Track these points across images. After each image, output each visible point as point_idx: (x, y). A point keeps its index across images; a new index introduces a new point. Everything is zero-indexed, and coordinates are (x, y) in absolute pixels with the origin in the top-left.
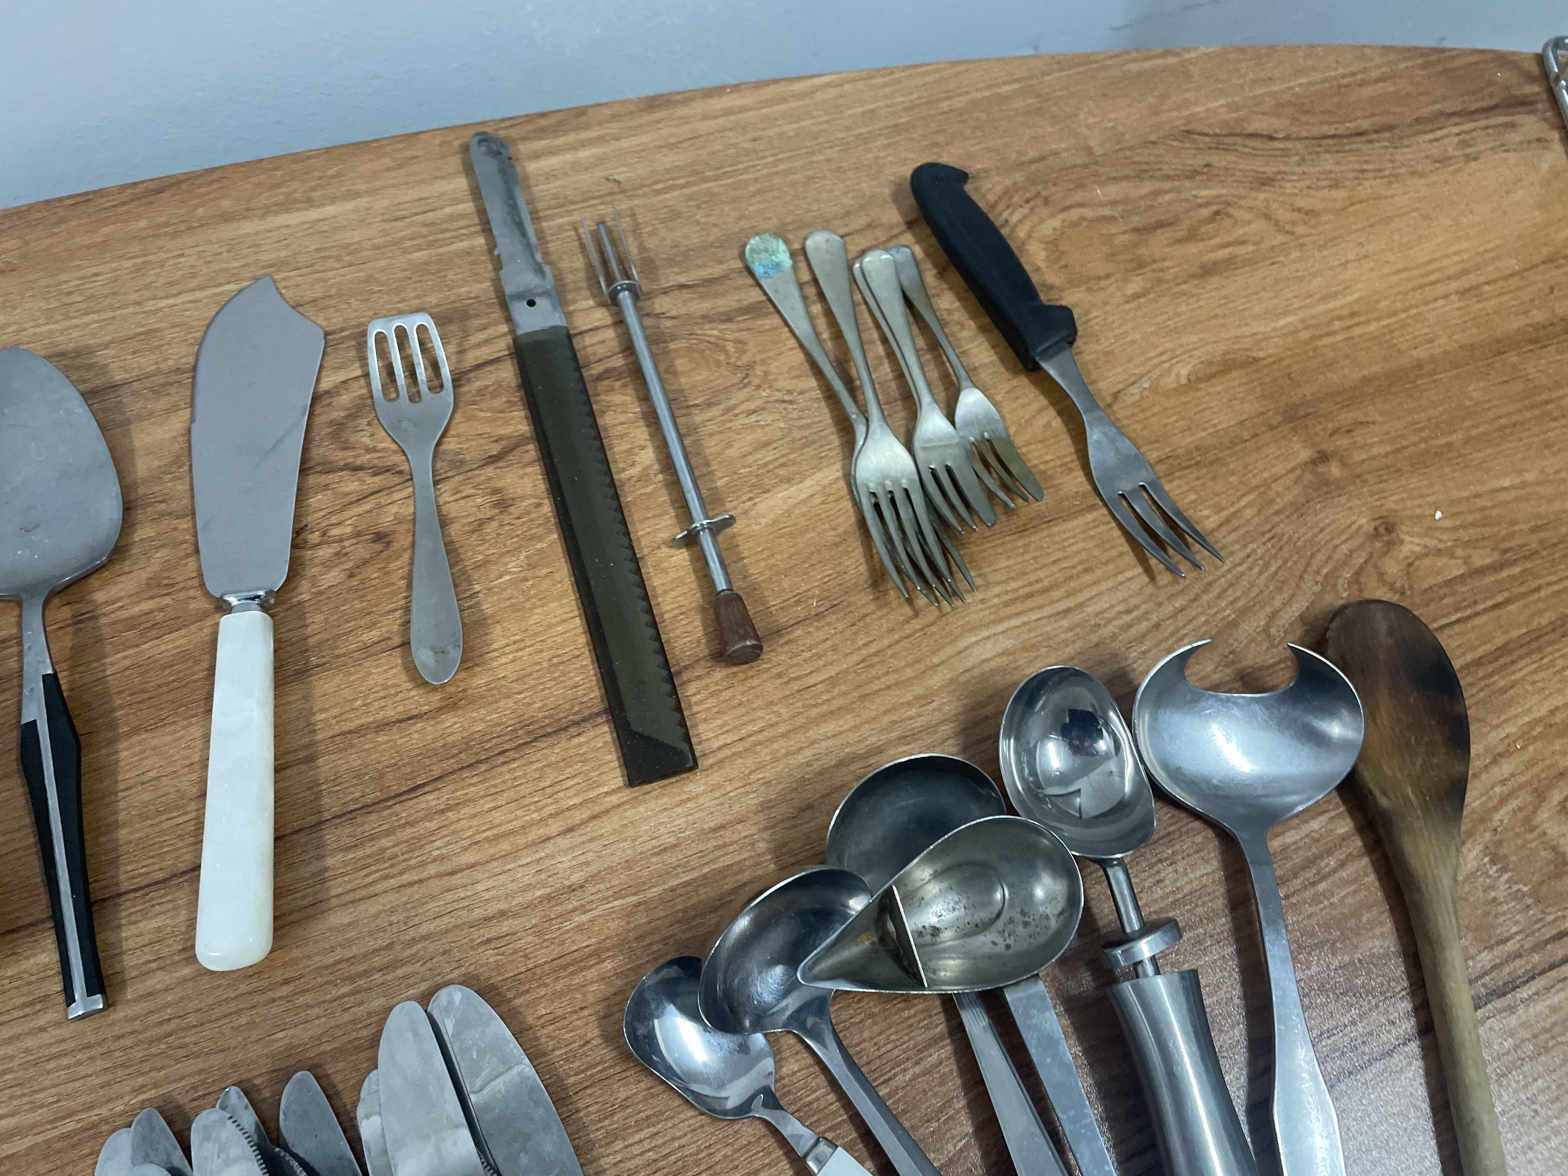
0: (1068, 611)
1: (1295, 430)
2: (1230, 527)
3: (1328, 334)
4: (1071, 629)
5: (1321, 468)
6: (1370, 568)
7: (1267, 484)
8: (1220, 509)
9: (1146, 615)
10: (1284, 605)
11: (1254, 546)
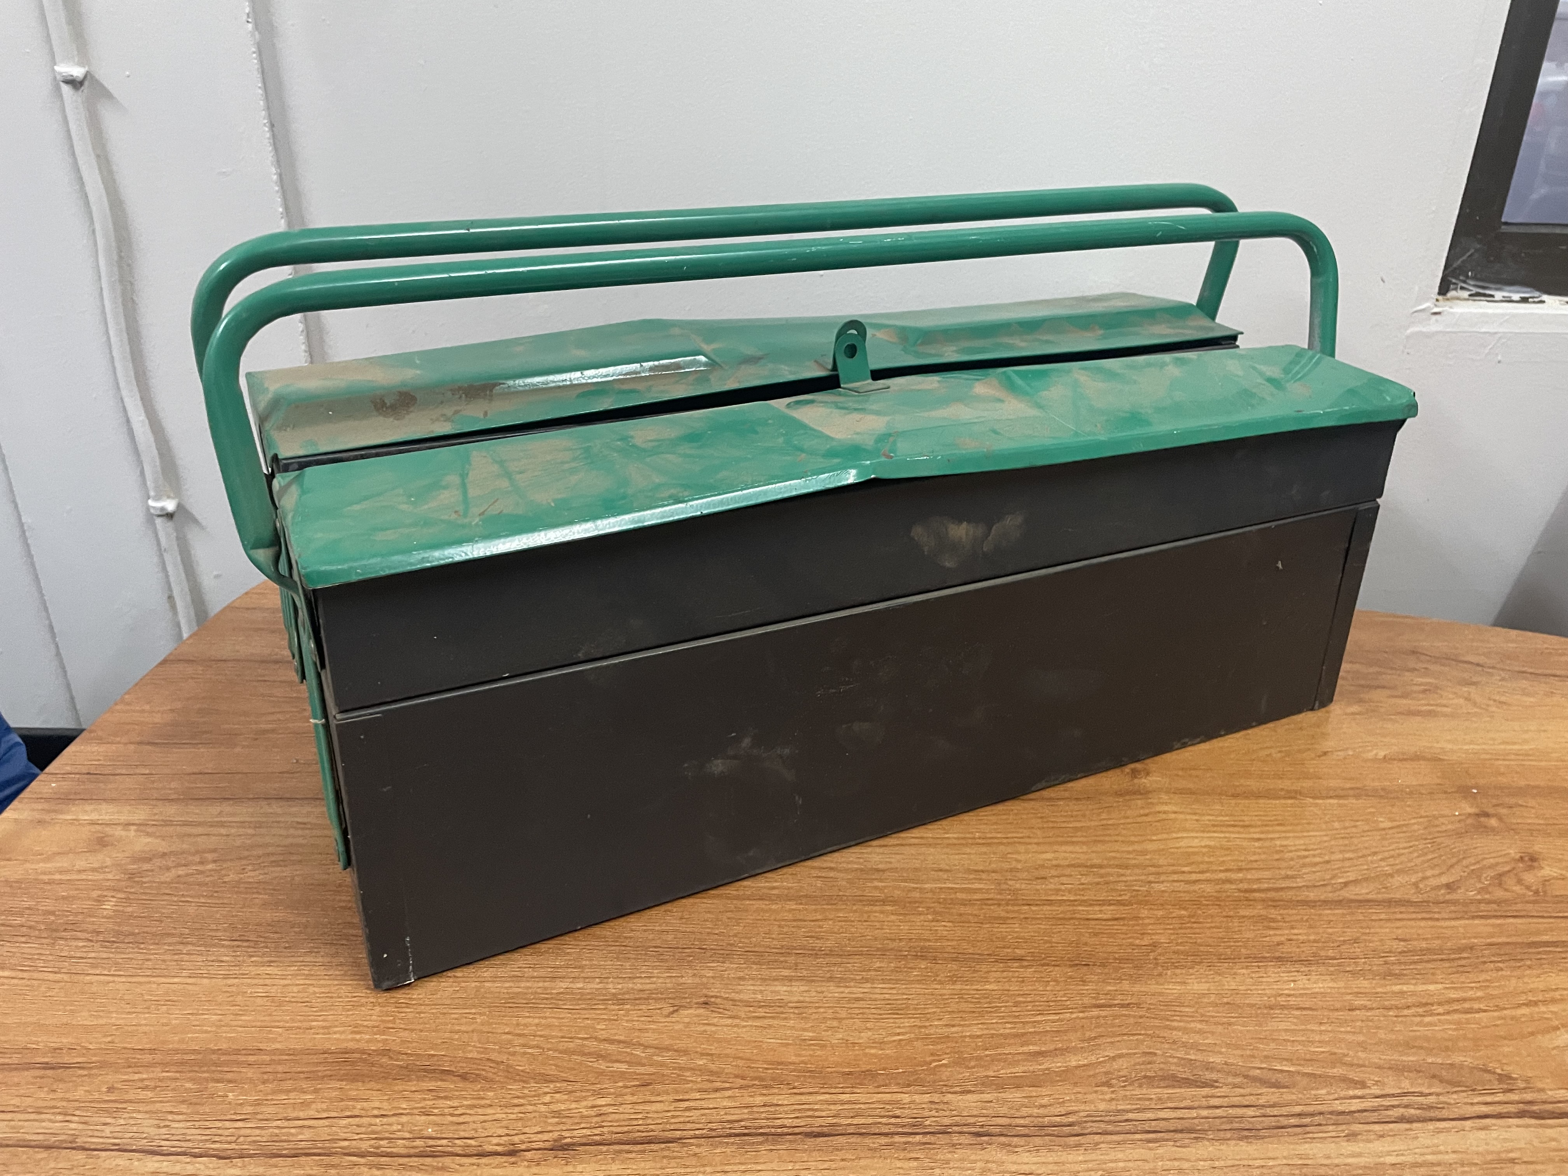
0: (1259, 839)
1: (1465, 798)
2: (1399, 830)
3: (1504, 760)
4: (1260, 848)
5: (1482, 819)
6: (1511, 874)
7: (1436, 818)
8: (1391, 820)
9: (1320, 855)
10: (1434, 876)
11: (1417, 843)
